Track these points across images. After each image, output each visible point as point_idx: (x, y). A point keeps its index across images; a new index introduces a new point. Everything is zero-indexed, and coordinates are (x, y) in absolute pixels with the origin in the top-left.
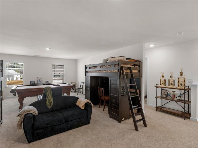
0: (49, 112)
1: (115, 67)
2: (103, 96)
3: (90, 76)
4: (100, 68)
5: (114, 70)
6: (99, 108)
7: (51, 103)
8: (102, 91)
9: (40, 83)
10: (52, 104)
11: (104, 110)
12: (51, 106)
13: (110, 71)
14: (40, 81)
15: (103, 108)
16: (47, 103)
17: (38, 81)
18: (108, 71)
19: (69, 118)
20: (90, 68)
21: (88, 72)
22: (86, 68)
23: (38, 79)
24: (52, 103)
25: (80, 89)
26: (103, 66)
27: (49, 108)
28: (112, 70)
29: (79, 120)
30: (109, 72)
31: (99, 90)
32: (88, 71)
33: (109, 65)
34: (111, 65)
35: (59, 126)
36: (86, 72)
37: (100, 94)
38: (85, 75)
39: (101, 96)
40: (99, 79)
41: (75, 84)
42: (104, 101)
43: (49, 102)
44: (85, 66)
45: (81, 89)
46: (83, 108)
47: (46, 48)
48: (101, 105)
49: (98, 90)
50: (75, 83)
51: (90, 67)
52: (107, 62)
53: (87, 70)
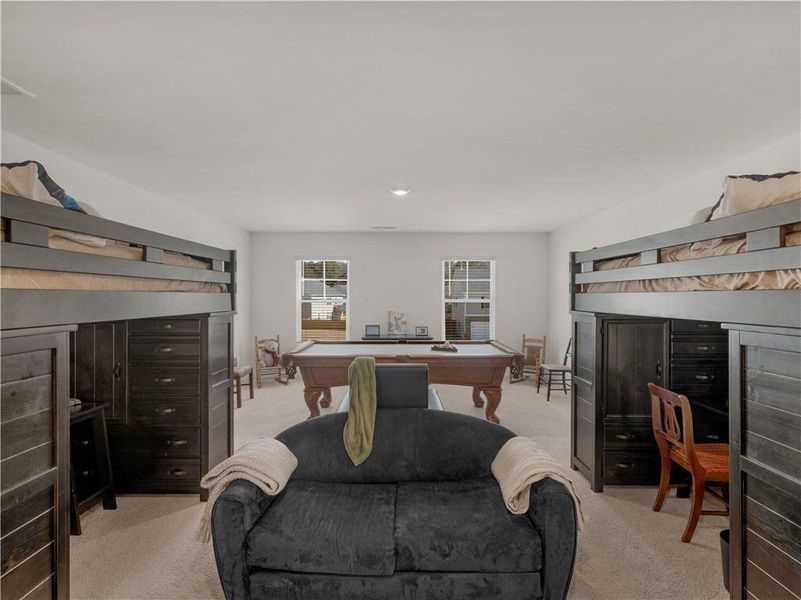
0: (352, 482)
1: (783, 244)
2: (681, 440)
3: (597, 314)
4: (660, 260)
5: (771, 273)
6: (657, 508)
7: (365, 441)
8: (678, 410)
9: (396, 332)
10: (368, 447)
11: (687, 539)
12: (365, 456)
13: (736, 282)
14: (398, 328)
15: (685, 522)
16: (349, 435)
17: (390, 325)
18: (717, 281)
19: (420, 556)
20: (597, 265)
21: (585, 292)
22: (576, 268)
23: (392, 318)
24: (371, 441)
25: (564, 375)
26: (677, 249)
27: (357, 462)
28: (754, 274)
29: (482, 584)
30: (731, 286)
31: (655, 400)
32: (586, 286)
33: (726, 240)
34: (742, 236)
35: (364, 584)
36: (576, 289)
37: (664, 430)
38: (573, 308)
39: (670, 439)
40: (661, 329)
41: (541, 345)
42: (688, 475)
43: (357, 432)
44: (573, 255)
45: (566, 373)
46: (521, 508)
47: (395, 190)
48: (673, 492)
49: (650, 398)
50: (540, 341)
51: (596, 262)
52: (708, 220)
53: (580, 279)
